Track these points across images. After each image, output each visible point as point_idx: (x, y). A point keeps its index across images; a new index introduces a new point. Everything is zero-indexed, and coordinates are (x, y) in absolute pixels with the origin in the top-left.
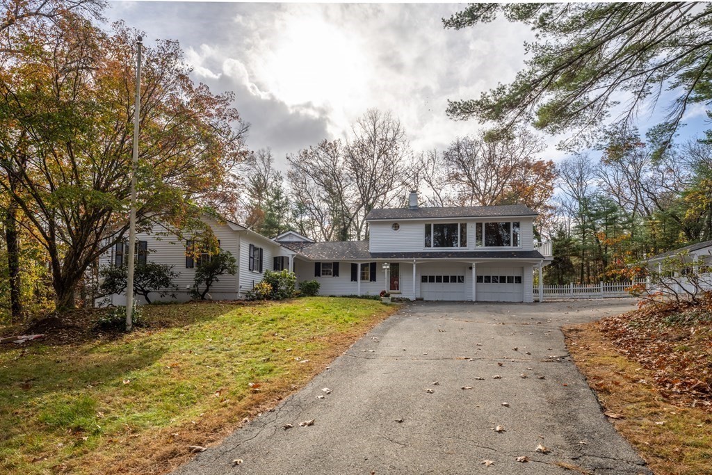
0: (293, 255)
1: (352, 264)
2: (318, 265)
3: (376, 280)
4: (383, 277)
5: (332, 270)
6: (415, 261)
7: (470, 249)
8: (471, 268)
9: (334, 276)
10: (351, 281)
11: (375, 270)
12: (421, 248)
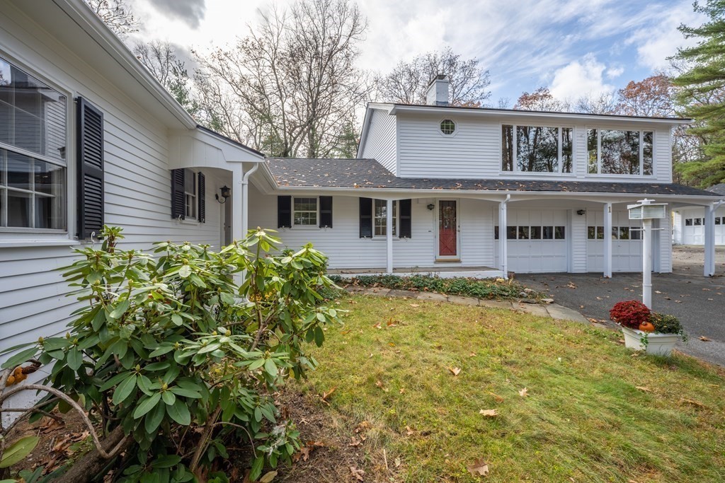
1: (361, 199)
2: (284, 202)
3: (412, 234)
4: (426, 228)
5: (318, 212)
6: (509, 196)
7: (578, 177)
8: (580, 212)
9: (322, 225)
10: (360, 237)
11: (409, 213)
12: (496, 173)
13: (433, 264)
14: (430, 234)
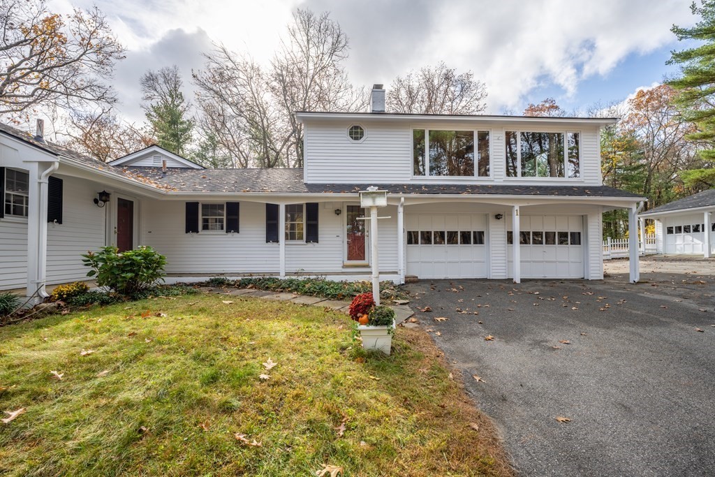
0: (44, 165)
1: (268, 205)
2: (192, 208)
3: (319, 239)
4: (333, 234)
5: (225, 218)
6: (403, 199)
7: (496, 180)
8: (498, 217)
9: (228, 231)
10: (267, 242)
11: (316, 218)
12: (408, 178)
13: (341, 268)
14: (338, 238)
